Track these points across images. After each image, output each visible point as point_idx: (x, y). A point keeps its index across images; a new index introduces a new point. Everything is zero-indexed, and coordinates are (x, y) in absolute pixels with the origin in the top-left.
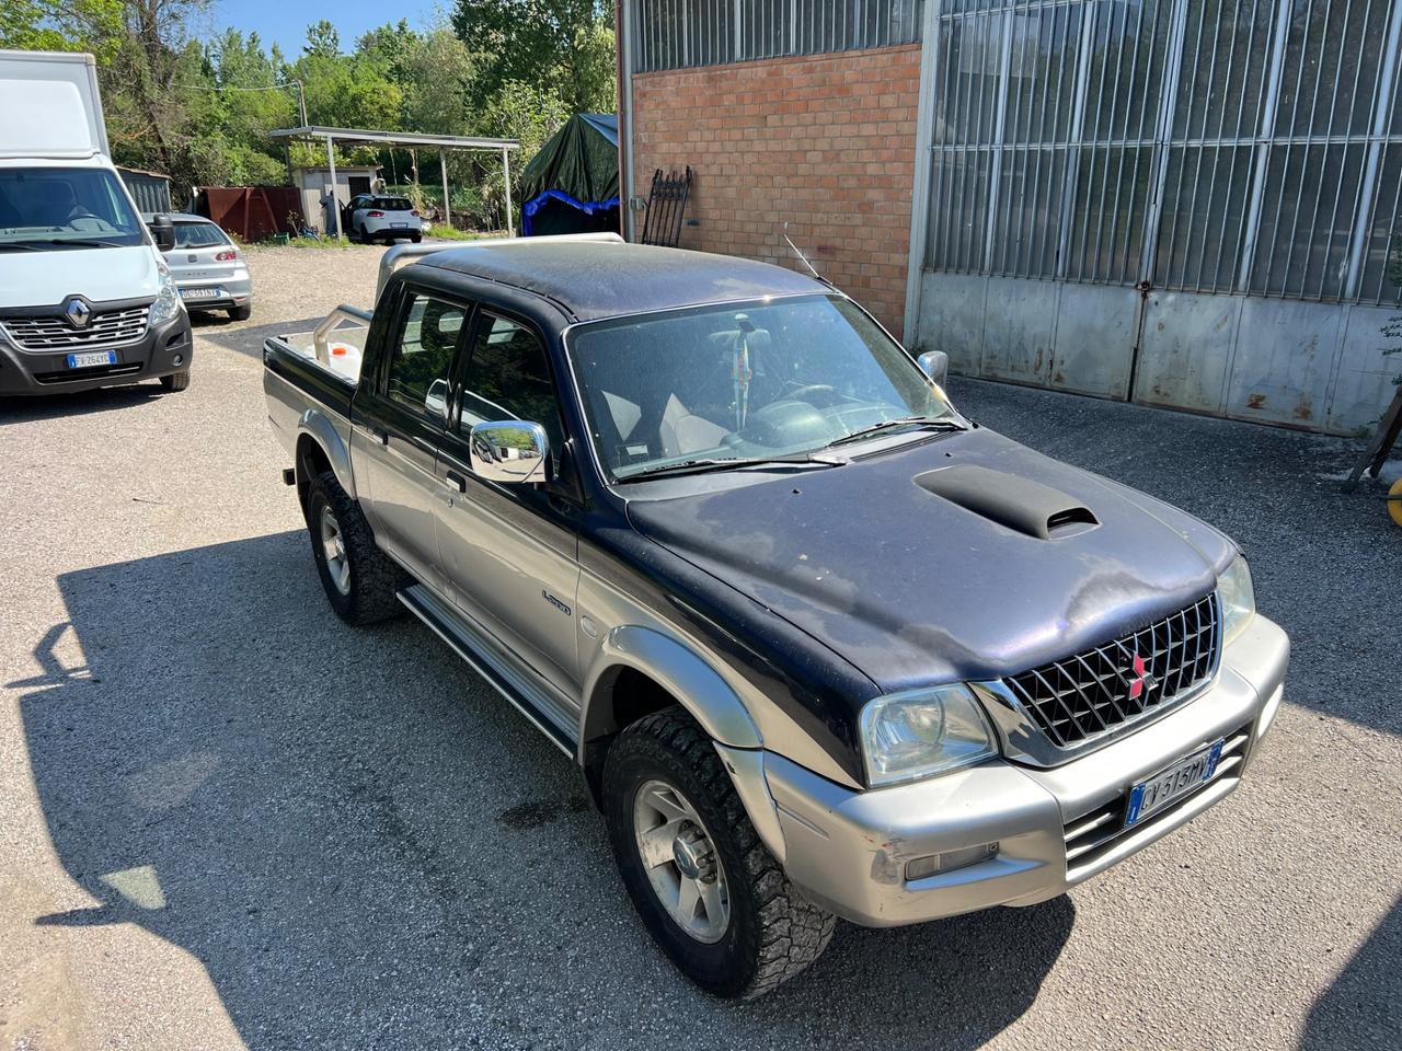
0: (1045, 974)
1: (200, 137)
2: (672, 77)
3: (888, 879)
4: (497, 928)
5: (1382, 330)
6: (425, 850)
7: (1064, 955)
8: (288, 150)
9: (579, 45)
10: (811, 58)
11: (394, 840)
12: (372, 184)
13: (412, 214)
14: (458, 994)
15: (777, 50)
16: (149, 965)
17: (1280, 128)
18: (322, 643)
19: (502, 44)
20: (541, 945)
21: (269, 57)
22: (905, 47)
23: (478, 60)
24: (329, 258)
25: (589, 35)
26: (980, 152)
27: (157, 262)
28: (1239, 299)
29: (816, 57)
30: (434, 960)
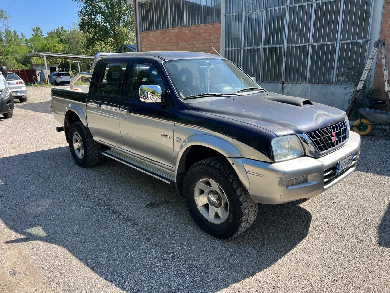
0: (309, 227)
1: (4, 56)
2: (151, 33)
3: (283, 185)
4: (153, 231)
5: (345, 88)
6: (125, 216)
7: (312, 223)
8: (31, 60)
9: (116, 32)
10: (190, 26)
11: (114, 215)
12: (57, 70)
13: (70, 77)
14: (147, 247)
15: (181, 25)
16: (47, 250)
17: (314, 41)
18: (76, 172)
19: (94, 32)
20: (168, 233)
21: (20, 37)
22: (216, 23)
23: (87, 36)
24: (46, 89)
25: (119, 29)
26: (238, 50)
27: (3, 79)
28: (307, 84)
29: (192, 26)
30: (137, 240)
